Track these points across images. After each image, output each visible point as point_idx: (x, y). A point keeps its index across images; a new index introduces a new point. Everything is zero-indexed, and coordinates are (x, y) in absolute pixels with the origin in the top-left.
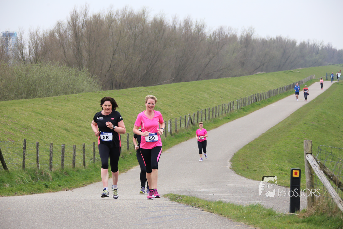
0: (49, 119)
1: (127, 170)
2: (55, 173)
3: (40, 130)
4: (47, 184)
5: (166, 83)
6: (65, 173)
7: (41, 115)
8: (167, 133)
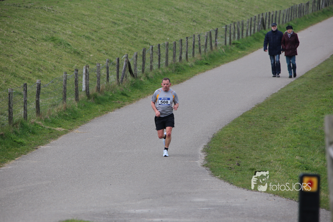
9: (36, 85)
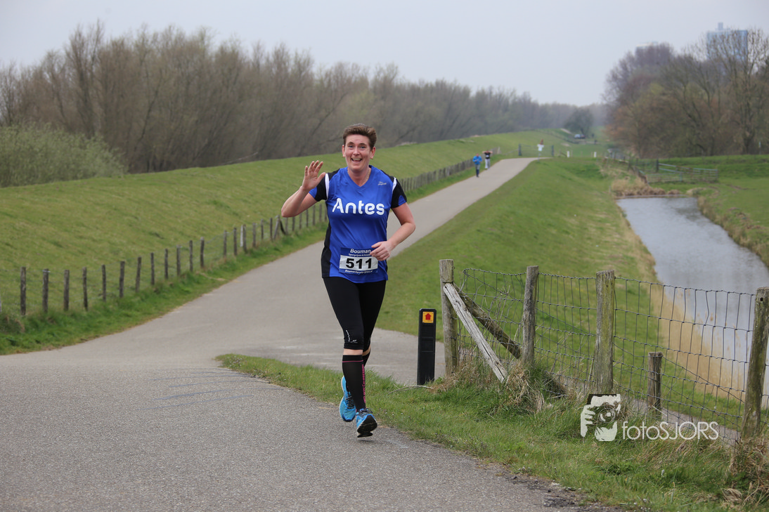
0: (26, 225)
1: (163, 314)
2: (31, 320)
3: (8, 244)
4: (13, 338)
5: (243, 161)
6: (50, 319)
7: (11, 216)
8: (238, 248)
9: (200, 242)
